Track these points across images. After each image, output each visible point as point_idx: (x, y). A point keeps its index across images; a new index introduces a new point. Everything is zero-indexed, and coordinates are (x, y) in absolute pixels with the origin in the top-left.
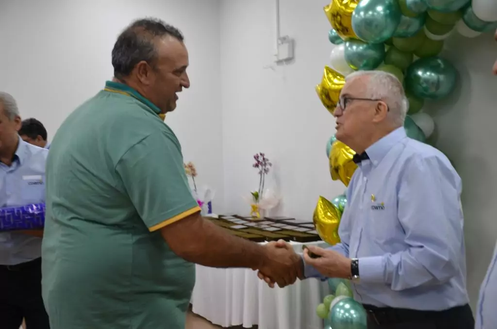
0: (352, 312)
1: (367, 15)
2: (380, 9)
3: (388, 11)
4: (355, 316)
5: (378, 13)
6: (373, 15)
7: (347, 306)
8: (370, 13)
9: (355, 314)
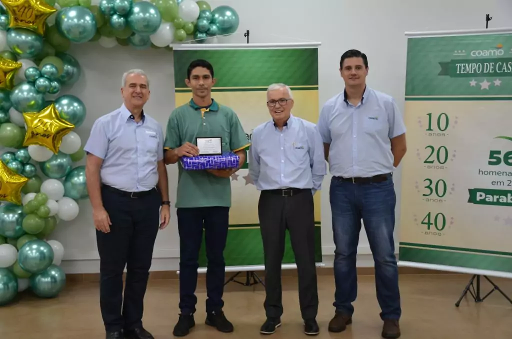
0: (42, 248)
1: (80, 22)
2: (88, 18)
3: (94, 22)
4: (45, 251)
5: (88, 22)
6: (84, 22)
7: (35, 246)
8: (82, 21)
9: (45, 249)
